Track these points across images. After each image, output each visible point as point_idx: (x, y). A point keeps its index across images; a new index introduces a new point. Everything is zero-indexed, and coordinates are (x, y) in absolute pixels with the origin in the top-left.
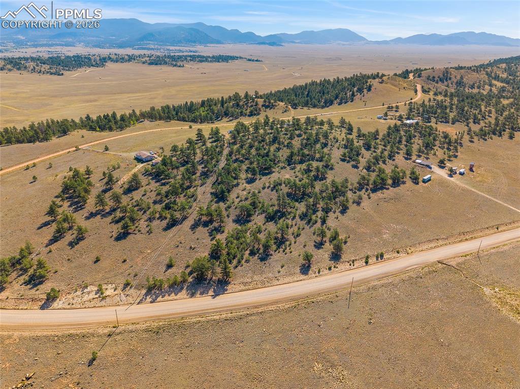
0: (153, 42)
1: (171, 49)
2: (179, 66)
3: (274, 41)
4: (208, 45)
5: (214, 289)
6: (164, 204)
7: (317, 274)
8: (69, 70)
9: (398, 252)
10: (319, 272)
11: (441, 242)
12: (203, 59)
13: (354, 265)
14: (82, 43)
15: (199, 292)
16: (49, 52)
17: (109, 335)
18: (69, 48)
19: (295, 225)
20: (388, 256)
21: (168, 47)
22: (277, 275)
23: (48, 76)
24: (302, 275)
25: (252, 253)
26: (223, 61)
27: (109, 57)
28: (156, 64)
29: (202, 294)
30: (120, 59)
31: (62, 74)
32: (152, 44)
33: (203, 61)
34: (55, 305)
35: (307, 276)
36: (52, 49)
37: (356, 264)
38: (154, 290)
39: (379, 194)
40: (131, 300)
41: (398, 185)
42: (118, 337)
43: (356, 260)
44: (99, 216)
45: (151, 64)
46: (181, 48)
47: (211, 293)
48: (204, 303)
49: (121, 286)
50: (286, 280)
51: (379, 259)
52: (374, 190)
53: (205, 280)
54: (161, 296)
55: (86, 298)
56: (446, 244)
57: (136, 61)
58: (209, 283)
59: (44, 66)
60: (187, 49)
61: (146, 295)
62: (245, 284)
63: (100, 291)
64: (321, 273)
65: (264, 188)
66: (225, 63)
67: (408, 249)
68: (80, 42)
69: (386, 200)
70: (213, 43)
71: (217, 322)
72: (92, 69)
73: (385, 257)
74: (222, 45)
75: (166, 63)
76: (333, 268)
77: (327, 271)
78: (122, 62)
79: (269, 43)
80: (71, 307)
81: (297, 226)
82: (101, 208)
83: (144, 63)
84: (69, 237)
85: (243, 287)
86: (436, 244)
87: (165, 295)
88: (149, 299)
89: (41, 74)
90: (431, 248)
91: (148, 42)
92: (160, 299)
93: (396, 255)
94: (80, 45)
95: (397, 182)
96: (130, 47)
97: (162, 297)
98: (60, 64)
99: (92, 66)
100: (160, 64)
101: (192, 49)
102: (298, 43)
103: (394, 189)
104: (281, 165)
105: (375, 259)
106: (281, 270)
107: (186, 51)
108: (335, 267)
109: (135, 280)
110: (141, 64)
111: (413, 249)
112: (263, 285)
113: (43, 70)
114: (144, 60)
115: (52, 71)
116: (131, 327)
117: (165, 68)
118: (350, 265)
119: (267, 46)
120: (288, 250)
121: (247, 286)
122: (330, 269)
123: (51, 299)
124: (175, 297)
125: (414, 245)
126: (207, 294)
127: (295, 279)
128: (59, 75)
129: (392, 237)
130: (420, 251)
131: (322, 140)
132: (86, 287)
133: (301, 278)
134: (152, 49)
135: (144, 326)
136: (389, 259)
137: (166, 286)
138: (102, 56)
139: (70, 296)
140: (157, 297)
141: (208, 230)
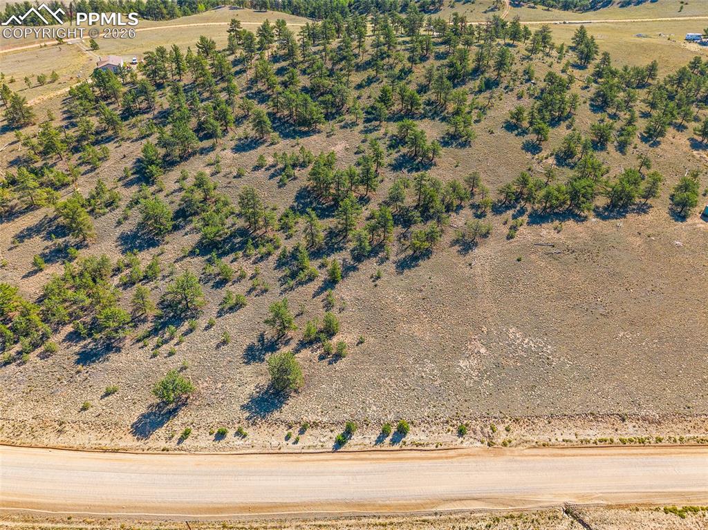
7: (173, 444)
9: (461, 433)
10: (182, 439)
11: (630, 430)
13: (296, 442)
20: (422, 437)
22: (72, 416)
24: (130, 436)
35: (141, 443)
37: (307, 440)
39: (547, 231)
41: (621, 215)
43: (315, 425)
50: (82, 439)
51: (387, 440)
52: (538, 219)
56: (642, 441)
64: (187, 443)
65: (256, 168)
67: (501, 428)
69: (553, 251)
73: (409, 438)
76: (230, 435)
77: (206, 440)
81: (255, 281)
86: (608, 434)
90: (584, 444)
93: (449, 437)
95: (619, 205)
103: (602, 223)
104: (349, 118)
105: (374, 438)
108: (239, 433)
111: (518, 432)
118: (287, 438)
122: (221, 435)
125: (528, 420)
127: (106, 443)
129: (482, 373)
130: (537, 446)
131: (491, 74)
133: (122, 444)
136: (418, 446)
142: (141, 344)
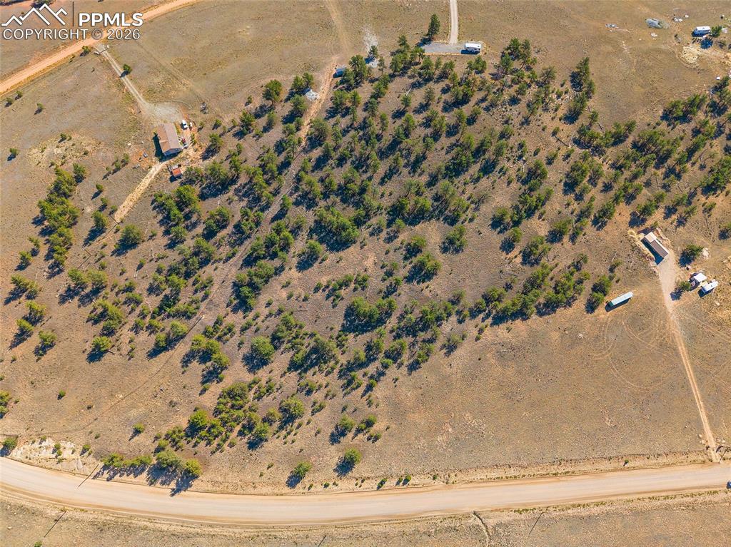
5: (178, 481)
6: (162, 296)
7: (306, 490)
9: (434, 478)
10: (309, 489)
11: (512, 472)
13: (360, 486)
15: (160, 481)
17: (57, 520)
19: (326, 387)
20: (417, 481)
22: (257, 479)
24: (286, 488)
29: (163, 483)
34: (14, 454)
35: (292, 491)
37: (366, 484)
38: (113, 467)
39: (501, 331)
40: (87, 471)
41: (553, 310)
42: (64, 525)
43: (368, 478)
44: (76, 299)
47: (173, 485)
49: (80, 450)
50: (265, 490)
51: (401, 484)
54: (119, 474)
55: (43, 454)
56: (515, 477)
58: (174, 471)
61: (104, 468)
62: (215, 483)
63: (58, 449)
64: (312, 489)
65: (316, 290)
67: (453, 475)
71: (163, 534)
73: (411, 482)
76: (331, 484)
77: (320, 488)
80: (28, 461)
81: (328, 389)
85: (210, 487)
86: (501, 475)
87: (123, 474)
88: (106, 475)
90: (489, 480)
92: (117, 477)
93: (429, 481)
97: (120, 476)
103: (539, 319)
105: (395, 483)
106: (265, 471)
108: (334, 484)
109: (95, 443)
111: (460, 476)
116: (78, 515)
118: (356, 485)
120: (290, 437)
121: (220, 489)
122: (327, 485)
123: (11, 446)
124: (134, 480)
125: (466, 470)
126: (169, 485)
127: (276, 491)
129: (448, 444)
130: (468, 482)
132: (45, 439)
133: (283, 492)
136: (415, 486)
139: (28, 446)
140: (115, 474)
141: (203, 370)
142: (276, 436)
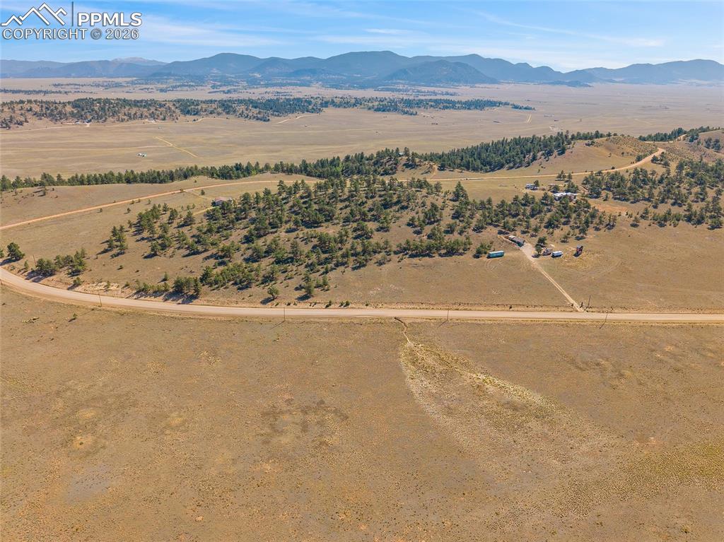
0: (403, 82)
1: (423, 90)
2: (411, 114)
3: (580, 78)
4: (477, 85)
5: (183, 300)
7: (274, 306)
8: (278, 116)
9: (367, 305)
11: (424, 306)
12: (450, 105)
13: (313, 306)
14: (320, 83)
15: (171, 300)
16: (278, 93)
17: (93, 310)
18: (301, 89)
19: (295, 271)
20: (354, 306)
21: (420, 88)
23: (254, 122)
24: (260, 304)
25: (235, 284)
26: (476, 108)
27: (332, 100)
28: (384, 111)
29: (173, 301)
30: (345, 104)
31: (269, 120)
32: (402, 84)
33: (447, 108)
34: (77, 289)
35: (263, 306)
36: (283, 90)
37: (317, 306)
38: (142, 292)
39: (415, 260)
40: (123, 295)
41: (451, 256)
42: (96, 312)
43: (319, 303)
44: (146, 241)
45: (378, 110)
46: (436, 89)
47: (180, 301)
48: (173, 307)
49: (123, 286)
50: (244, 305)
51: (343, 306)
53: (182, 293)
55: (98, 288)
57: (362, 106)
59: (254, 110)
60: (444, 90)
61: (135, 294)
62: (208, 301)
63: (107, 286)
64: (278, 306)
66: (477, 111)
67: (380, 304)
68: (317, 81)
69: (416, 266)
70: (486, 83)
71: (165, 317)
72: (306, 114)
73: (350, 306)
74: (497, 86)
75: (396, 109)
76: (292, 305)
77: (284, 306)
78: (345, 107)
79: (569, 83)
80: (85, 292)
82: (151, 235)
83: (369, 109)
84: (116, 251)
85: (205, 303)
87: (147, 297)
88: (135, 297)
89: (246, 119)
91: (398, 81)
93: (363, 306)
94: (317, 85)
95: (451, 253)
96: (372, 87)
97: (144, 298)
98: (271, 109)
99: (307, 111)
100: (389, 110)
101: (451, 91)
102: (619, 82)
103: (441, 258)
104: (336, 221)
105: (338, 306)
106: (246, 298)
107: (442, 94)
108: (295, 304)
109: (134, 284)
110: (366, 110)
111: (385, 306)
112: (223, 304)
113: (250, 114)
114: (371, 105)
115: (259, 116)
116: (108, 309)
117: (391, 116)
119: (565, 87)
120: (268, 287)
121: (209, 303)
122: (289, 305)
123: (76, 284)
125: (390, 303)
126: (177, 301)
127: (252, 306)
128: (265, 121)
132: (101, 282)
134: (399, 90)
135: (117, 310)
137: (151, 291)
138: (325, 100)
139: (88, 285)
140: (141, 297)
142: (258, 286)
